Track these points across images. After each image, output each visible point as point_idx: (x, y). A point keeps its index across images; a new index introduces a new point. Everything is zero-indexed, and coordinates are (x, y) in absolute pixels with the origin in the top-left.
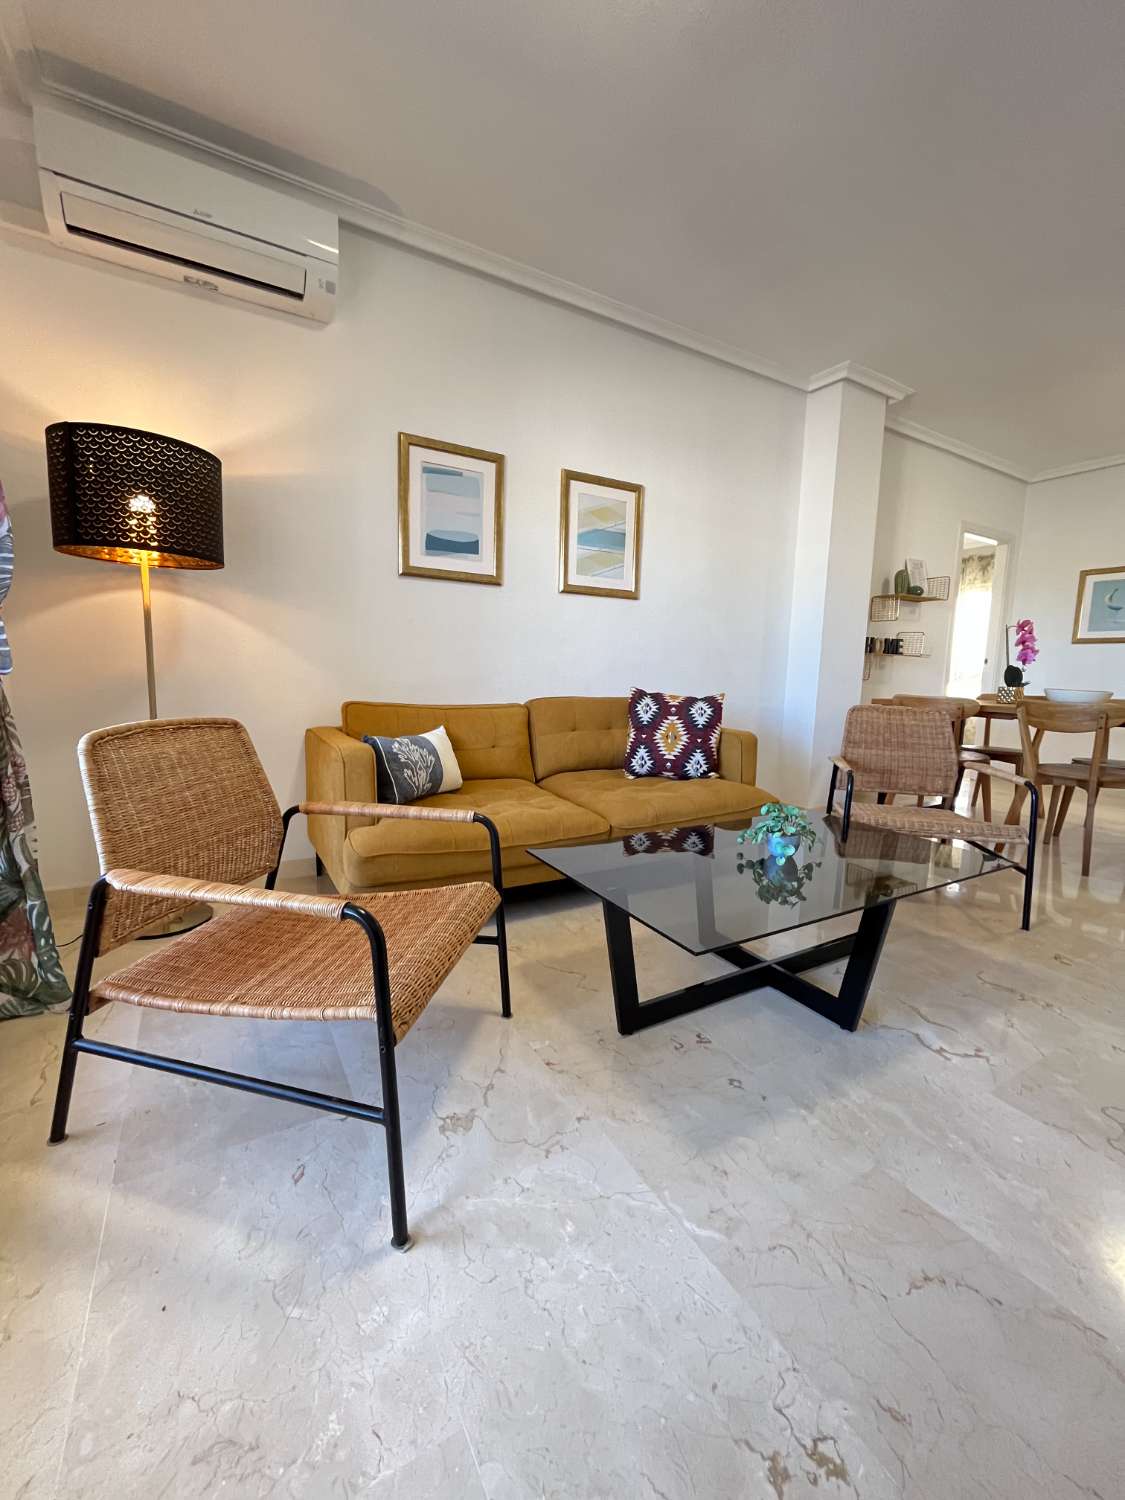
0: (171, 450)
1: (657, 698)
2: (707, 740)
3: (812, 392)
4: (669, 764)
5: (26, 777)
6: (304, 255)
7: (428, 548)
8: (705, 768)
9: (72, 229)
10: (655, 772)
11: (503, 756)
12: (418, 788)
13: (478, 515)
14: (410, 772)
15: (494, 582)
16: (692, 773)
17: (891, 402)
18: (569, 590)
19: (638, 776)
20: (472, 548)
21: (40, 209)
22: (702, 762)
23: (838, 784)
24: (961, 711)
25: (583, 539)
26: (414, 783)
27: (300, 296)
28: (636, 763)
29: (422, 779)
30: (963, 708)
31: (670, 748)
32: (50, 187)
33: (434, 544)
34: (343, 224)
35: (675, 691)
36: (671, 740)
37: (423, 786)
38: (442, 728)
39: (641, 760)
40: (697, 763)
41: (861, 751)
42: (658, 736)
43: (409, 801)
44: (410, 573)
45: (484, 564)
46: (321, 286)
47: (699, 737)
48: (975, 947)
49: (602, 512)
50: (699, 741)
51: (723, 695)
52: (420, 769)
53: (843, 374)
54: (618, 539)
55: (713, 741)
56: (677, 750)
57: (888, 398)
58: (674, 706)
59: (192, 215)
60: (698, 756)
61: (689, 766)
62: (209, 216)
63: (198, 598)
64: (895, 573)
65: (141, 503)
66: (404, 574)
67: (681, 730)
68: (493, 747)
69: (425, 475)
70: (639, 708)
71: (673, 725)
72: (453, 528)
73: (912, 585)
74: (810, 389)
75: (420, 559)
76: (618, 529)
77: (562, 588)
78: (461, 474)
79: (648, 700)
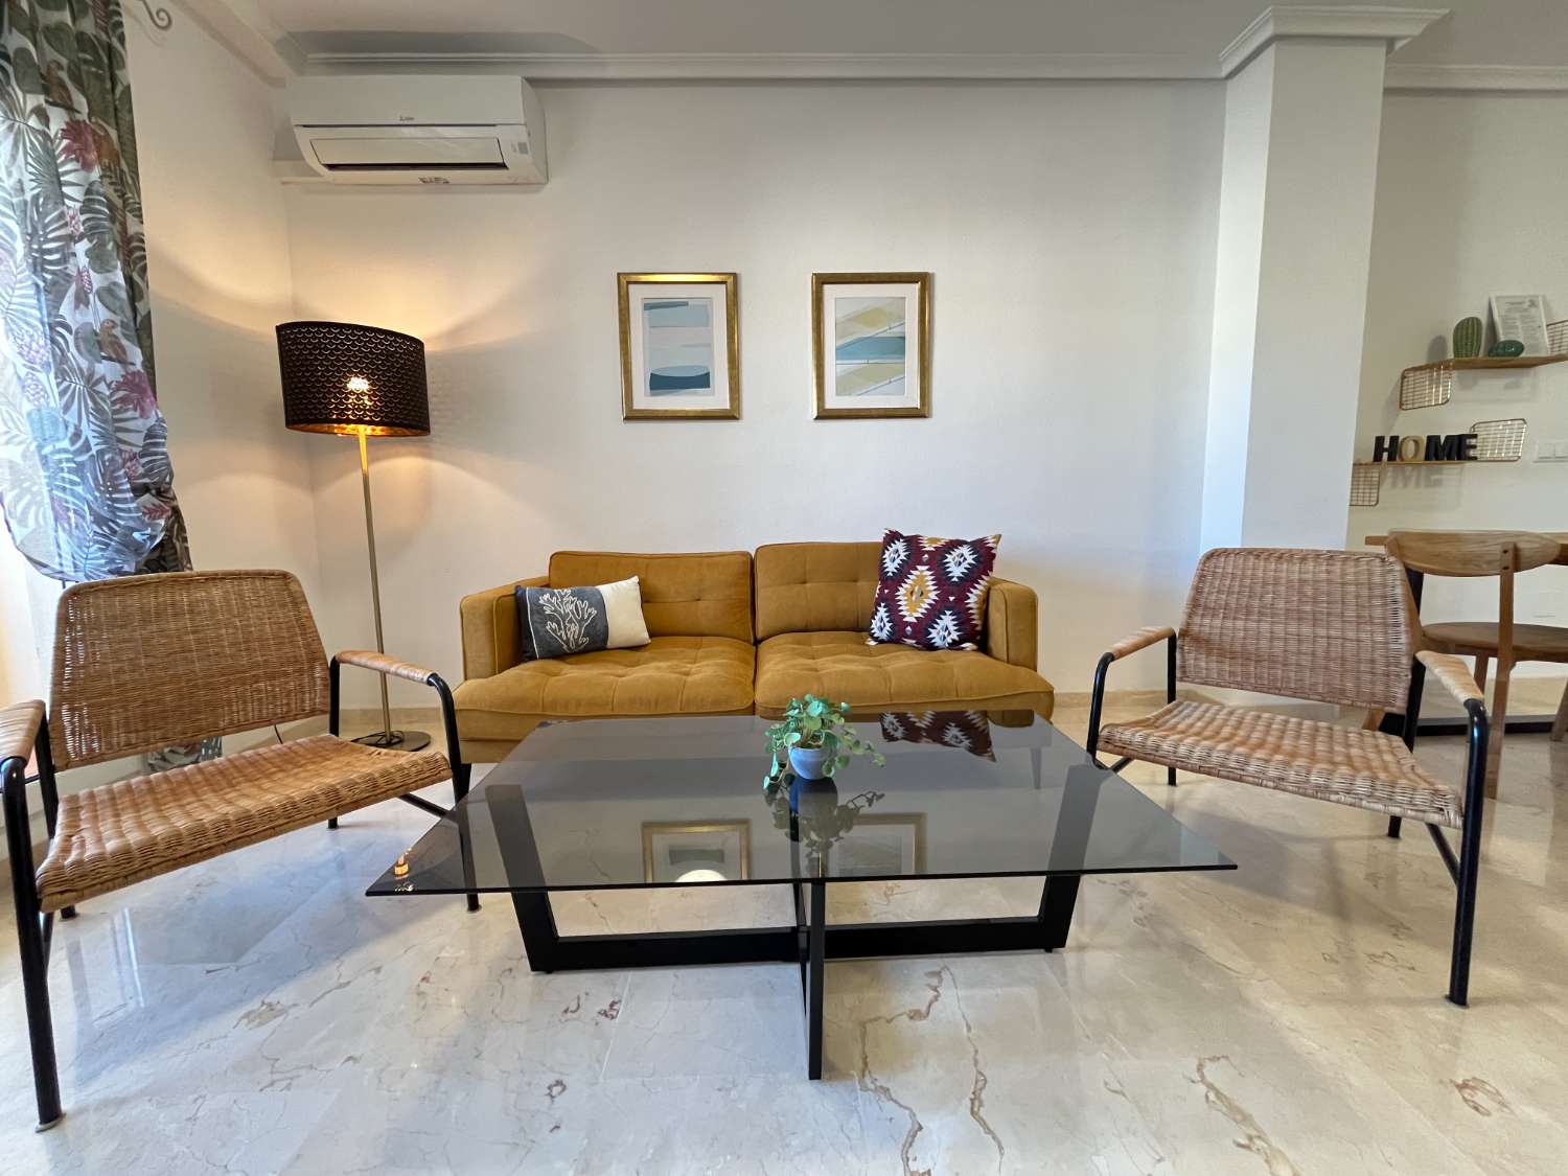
2: (962, 598)
3: (1231, 75)
4: (909, 628)
6: (494, 125)
7: (651, 388)
8: (955, 636)
9: (332, 167)
10: (896, 638)
11: (708, 610)
12: (567, 642)
13: (709, 345)
14: (554, 625)
15: (730, 416)
16: (938, 642)
17: (1399, 45)
18: (825, 415)
19: (881, 642)
20: (702, 381)
21: (303, 159)
22: (952, 628)
23: (1178, 674)
24: (1510, 556)
25: (843, 352)
26: (561, 636)
27: (502, 166)
28: (876, 624)
29: (573, 632)
30: (1516, 550)
31: (913, 607)
32: (303, 137)
33: (660, 383)
35: (934, 532)
36: (917, 596)
37: (576, 641)
38: (635, 579)
39: (881, 624)
40: (945, 628)
41: (1218, 622)
43: (558, 653)
44: (633, 416)
45: (716, 398)
46: (515, 151)
47: (952, 593)
49: (870, 316)
50: (952, 599)
51: (998, 537)
52: (571, 621)
54: (897, 346)
55: (973, 600)
56: (920, 612)
57: (1390, 41)
58: (927, 552)
59: (401, 123)
60: (947, 620)
61: (934, 633)
62: (412, 119)
64: (1455, 324)
65: (358, 384)
66: (627, 419)
67: (930, 585)
68: (698, 600)
69: (647, 312)
71: (921, 578)
72: (679, 363)
73: (1502, 338)
75: (644, 400)
76: (896, 331)
77: (815, 415)
78: (686, 304)
79: (900, 546)
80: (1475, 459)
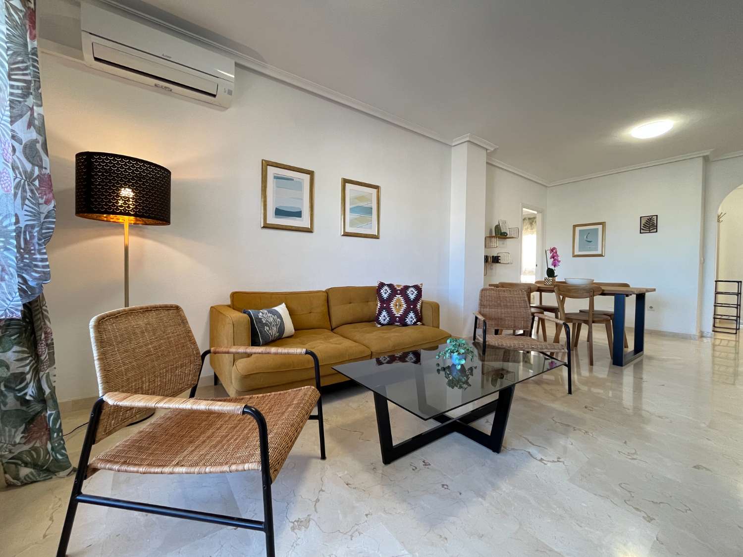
0: (145, 166)
1: (391, 286)
2: (415, 306)
3: (454, 146)
4: (397, 319)
5: (52, 340)
6: (218, 77)
7: (276, 214)
8: (415, 320)
9: (96, 59)
10: (392, 321)
11: (315, 318)
12: (272, 336)
13: (302, 199)
14: (268, 328)
15: (309, 231)
16: (409, 323)
17: (488, 151)
18: (346, 234)
19: (383, 325)
20: (298, 214)
21: (81, 49)
22: (414, 317)
23: (478, 326)
24: (529, 290)
25: (352, 210)
26: (270, 334)
27: (214, 96)
28: (381, 319)
29: (273, 332)
30: (530, 288)
31: (398, 311)
32: (87, 41)
33: (279, 213)
34: (237, 65)
35: (399, 282)
36: (398, 307)
37: (275, 335)
38: (284, 303)
39: (384, 317)
40: (411, 318)
41: (488, 310)
42: (392, 305)
43: (269, 343)
44: (267, 226)
45: (304, 222)
46: (225, 92)
47: (411, 305)
48: (549, 405)
49: (361, 198)
50: (412, 307)
51: (422, 284)
52: (273, 326)
53: (468, 139)
54: (369, 211)
55: (419, 306)
56: (401, 312)
57: (487, 150)
58: (399, 290)
59: (162, 57)
60: (412, 314)
61: (407, 320)
62: (170, 57)
63: (155, 240)
64: (494, 226)
65: (127, 192)
66: (264, 227)
67: (403, 302)
68: (310, 313)
69: (275, 180)
70: (382, 291)
71: (399, 299)
72: (288, 205)
73: (502, 231)
74: (453, 144)
75: (272, 220)
76: (369, 206)
77: (342, 234)
78: (292, 180)
79: (386, 287)
80: (500, 263)
